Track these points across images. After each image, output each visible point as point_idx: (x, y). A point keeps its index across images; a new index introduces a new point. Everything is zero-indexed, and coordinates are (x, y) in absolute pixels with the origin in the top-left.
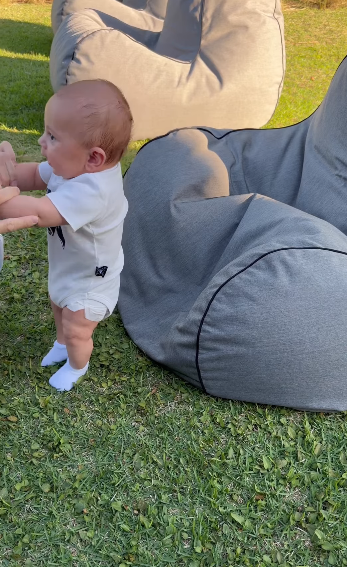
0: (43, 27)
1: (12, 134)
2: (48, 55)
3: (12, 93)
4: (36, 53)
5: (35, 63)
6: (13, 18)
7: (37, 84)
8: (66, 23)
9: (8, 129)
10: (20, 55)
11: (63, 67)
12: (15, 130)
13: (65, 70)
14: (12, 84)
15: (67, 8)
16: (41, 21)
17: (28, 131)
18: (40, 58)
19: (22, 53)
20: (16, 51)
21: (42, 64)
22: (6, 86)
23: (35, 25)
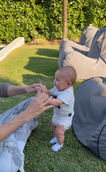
0: (57, 50)
1: (47, 78)
2: (58, 57)
3: (48, 67)
5: (54, 59)
6: (49, 48)
7: (54, 65)
8: (63, 50)
9: (46, 76)
10: (50, 58)
12: (48, 77)
13: (62, 62)
14: (48, 65)
15: (64, 46)
16: (56, 49)
17: (51, 77)
18: (55, 58)
19: (51, 57)
20: (49, 56)
21: (56, 60)
22: (46, 66)
23: (54, 50)
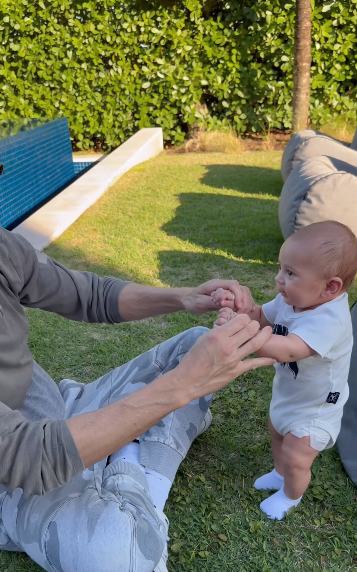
0: (270, 171)
1: (238, 262)
2: (277, 193)
3: (240, 227)
4: (264, 192)
5: (262, 201)
6: (245, 164)
7: (263, 220)
8: (299, 167)
9: (235, 259)
10: (249, 195)
11: (293, 206)
12: (242, 260)
13: (295, 209)
14: (241, 220)
15: (298, 155)
16: (269, 166)
17: (253, 261)
18: (267, 197)
19: (252, 193)
20: (246, 191)
21: (268, 202)
22: (235, 222)
23: (263, 169)
